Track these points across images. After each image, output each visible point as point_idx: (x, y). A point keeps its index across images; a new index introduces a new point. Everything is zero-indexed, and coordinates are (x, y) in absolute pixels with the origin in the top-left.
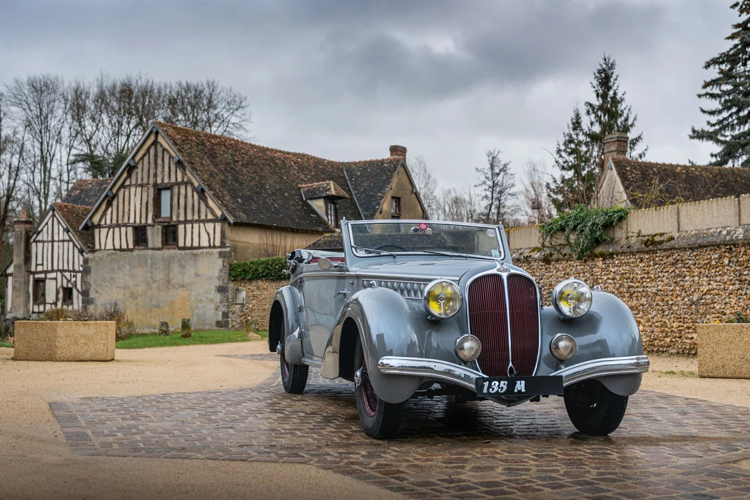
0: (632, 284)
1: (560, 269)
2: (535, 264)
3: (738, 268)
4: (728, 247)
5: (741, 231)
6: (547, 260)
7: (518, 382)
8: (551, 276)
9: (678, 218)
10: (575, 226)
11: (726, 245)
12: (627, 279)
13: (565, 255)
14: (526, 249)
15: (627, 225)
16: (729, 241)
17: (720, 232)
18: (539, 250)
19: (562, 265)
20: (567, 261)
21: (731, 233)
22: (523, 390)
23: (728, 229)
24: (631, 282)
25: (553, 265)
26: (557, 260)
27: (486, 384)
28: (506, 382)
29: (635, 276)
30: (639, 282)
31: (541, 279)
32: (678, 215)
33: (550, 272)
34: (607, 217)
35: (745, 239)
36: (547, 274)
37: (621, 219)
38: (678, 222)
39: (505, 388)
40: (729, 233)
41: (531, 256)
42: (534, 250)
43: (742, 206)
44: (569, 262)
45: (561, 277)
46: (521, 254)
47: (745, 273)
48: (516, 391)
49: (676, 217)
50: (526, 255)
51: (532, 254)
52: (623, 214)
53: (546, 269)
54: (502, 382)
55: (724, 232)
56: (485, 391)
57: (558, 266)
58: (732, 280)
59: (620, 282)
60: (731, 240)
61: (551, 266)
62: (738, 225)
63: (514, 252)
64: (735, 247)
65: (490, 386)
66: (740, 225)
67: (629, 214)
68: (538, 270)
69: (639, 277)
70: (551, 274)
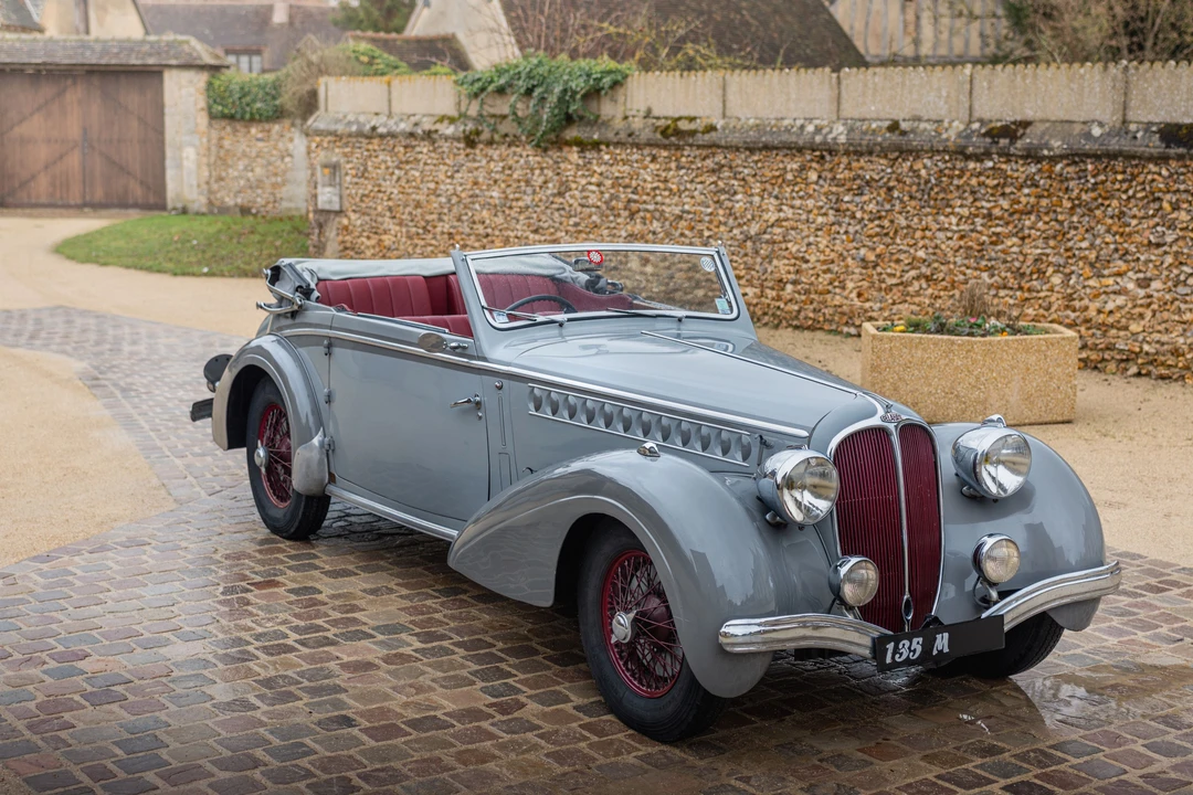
0: (635, 197)
1: (495, 157)
2: (446, 146)
3: (834, 189)
4: (818, 153)
5: (841, 129)
6: (470, 141)
7: (939, 636)
8: (477, 169)
9: (724, 95)
10: (528, 89)
11: (814, 151)
12: (626, 187)
13: (506, 135)
14: (424, 116)
15: (626, 96)
16: (820, 144)
17: (802, 127)
18: (452, 120)
19: (498, 152)
20: (509, 146)
21: (824, 131)
22: (946, 650)
23: (817, 122)
24: (633, 193)
25: (482, 150)
26: (490, 143)
27: (891, 646)
28: (921, 640)
29: (641, 183)
30: (648, 194)
31: (458, 171)
32: (724, 89)
33: (474, 160)
34: (592, 82)
35: (851, 144)
36: (469, 164)
37: (615, 84)
38: (724, 102)
39: (919, 649)
40: (818, 130)
41: (436, 131)
42: (441, 119)
43: (843, 87)
44: (513, 149)
45: (497, 172)
46: (416, 124)
47: (846, 199)
48: (935, 652)
49: (720, 92)
50: (427, 127)
51: (438, 126)
52: (619, 78)
53: (467, 155)
54: (915, 640)
55: (810, 128)
56: (888, 660)
57: (490, 152)
58: (822, 207)
59: (612, 191)
60: (824, 143)
61: (478, 151)
62: (835, 118)
63: (402, 120)
64: (830, 154)
65: (896, 650)
66: (838, 118)
67: (629, 79)
68: (451, 156)
69: (649, 186)
70: (476, 165)
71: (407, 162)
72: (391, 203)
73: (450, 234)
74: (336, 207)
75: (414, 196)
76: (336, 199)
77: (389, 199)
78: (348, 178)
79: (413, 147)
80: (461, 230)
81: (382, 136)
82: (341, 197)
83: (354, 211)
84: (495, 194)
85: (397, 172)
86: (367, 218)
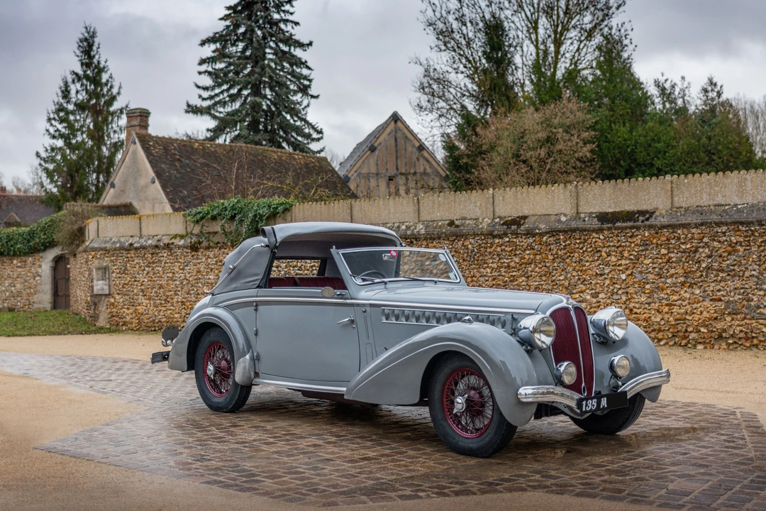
0: (300, 272)
1: (211, 256)
2: (179, 252)
3: (419, 259)
4: (409, 240)
5: (421, 226)
6: (194, 248)
7: (602, 399)
8: (199, 263)
9: (351, 213)
10: (232, 216)
11: (406, 239)
12: (293, 267)
13: (218, 243)
14: (163, 235)
15: (291, 216)
16: (410, 235)
17: (399, 227)
18: (182, 237)
19: (213, 253)
20: (220, 249)
21: (412, 228)
22: (606, 406)
23: (407, 224)
24: (299, 270)
25: (202, 252)
26: (208, 248)
27: (584, 403)
28: (596, 400)
29: (304, 264)
30: (308, 270)
31: (187, 266)
32: (351, 210)
33: (198, 259)
34: (272, 210)
35: (428, 234)
36: (194, 261)
37: (286, 210)
38: (351, 216)
39: (595, 405)
40: (408, 228)
41: (173, 243)
42: (175, 237)
43: (421, 204)
44: (222, 250)
45: (213, 264)
46: (159, 241)
47: (427, 263)
48: (602, 407)
49: (349, 211)
50: (166, 242)
51: (173, 241)
52: (288, 207)
53: (193, 256)
54: (594, 400)
55: (403, 227)
56: (584, 410)
57: (208, 253)
58: (413, 269)
59: (286, 270)
60: (413, 234)
61: (200, 253)
62: (417, 221)
63: (149, 239)
64: (416, 240)
65: (586, 405)
66: (419, 221)
67: (293, 207)
68: (183, 257)
69: (309, 265)
70: (199, 261)
71: (153, 263)
72: (143, 287)
73: (182, 302)
74: (107, 292)
75: (158, 282)
76: (107, 287)
77: (142, 285)
78: (114, 275)
79: (157, 254)
80: (190, 299)
81: (136, 249)
82: (109, 286)
83: (118, 294)
84: (211, 277)
85: (147, 269)
86: (126, 297)
